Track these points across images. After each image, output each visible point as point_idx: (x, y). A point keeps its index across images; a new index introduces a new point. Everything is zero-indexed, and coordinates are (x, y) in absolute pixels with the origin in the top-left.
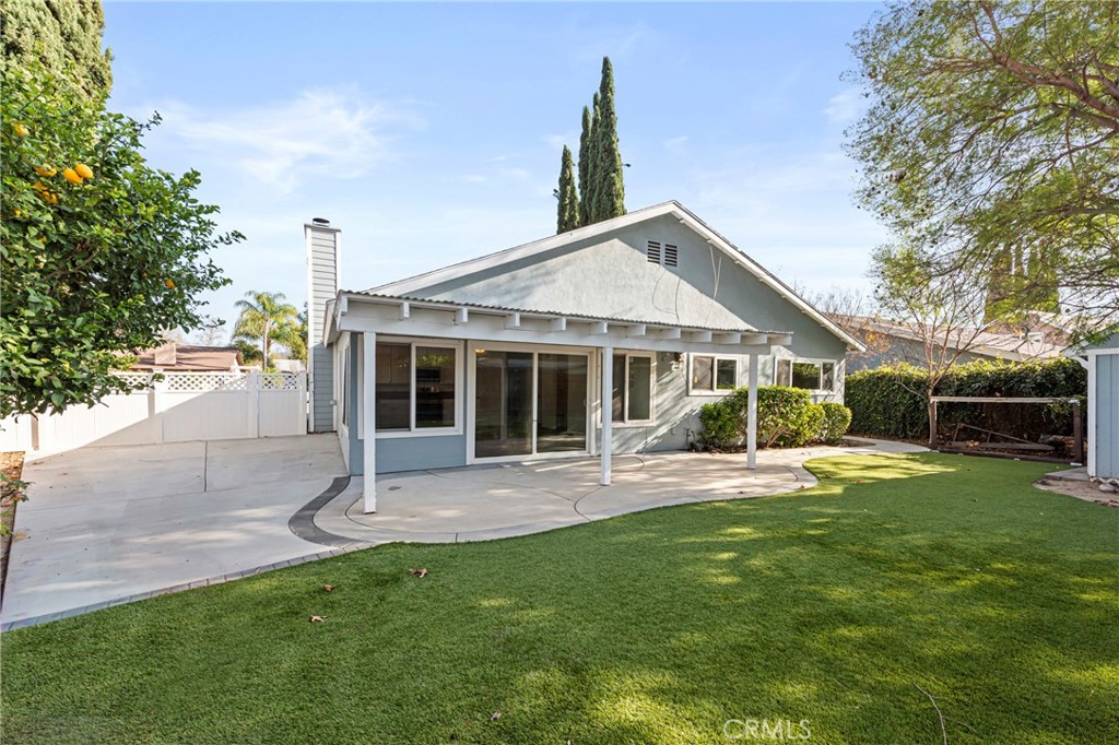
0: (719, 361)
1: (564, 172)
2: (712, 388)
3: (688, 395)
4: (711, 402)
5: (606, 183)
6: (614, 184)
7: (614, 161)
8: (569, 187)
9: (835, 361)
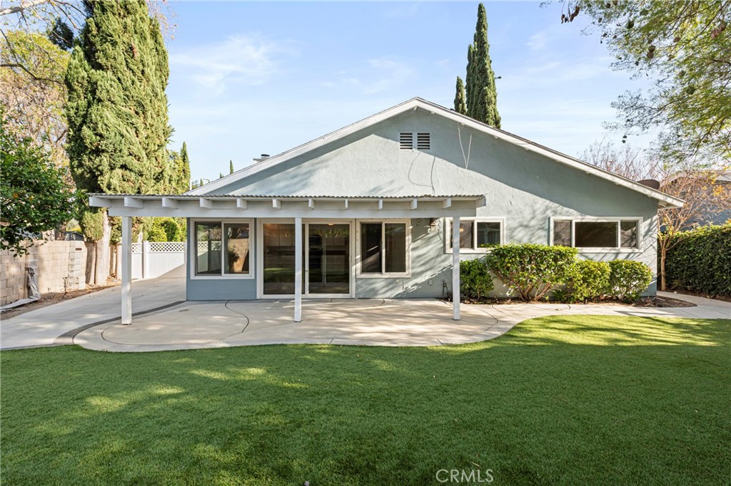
0: (478, 224)
1: (457, 95)
2: (472, 247)
3: (445, 253)
4: (471, 258)
5: (480, 95)
6: (487, 94)
7: (487, 77)
8: (461, 105)
9: (641, 219)
